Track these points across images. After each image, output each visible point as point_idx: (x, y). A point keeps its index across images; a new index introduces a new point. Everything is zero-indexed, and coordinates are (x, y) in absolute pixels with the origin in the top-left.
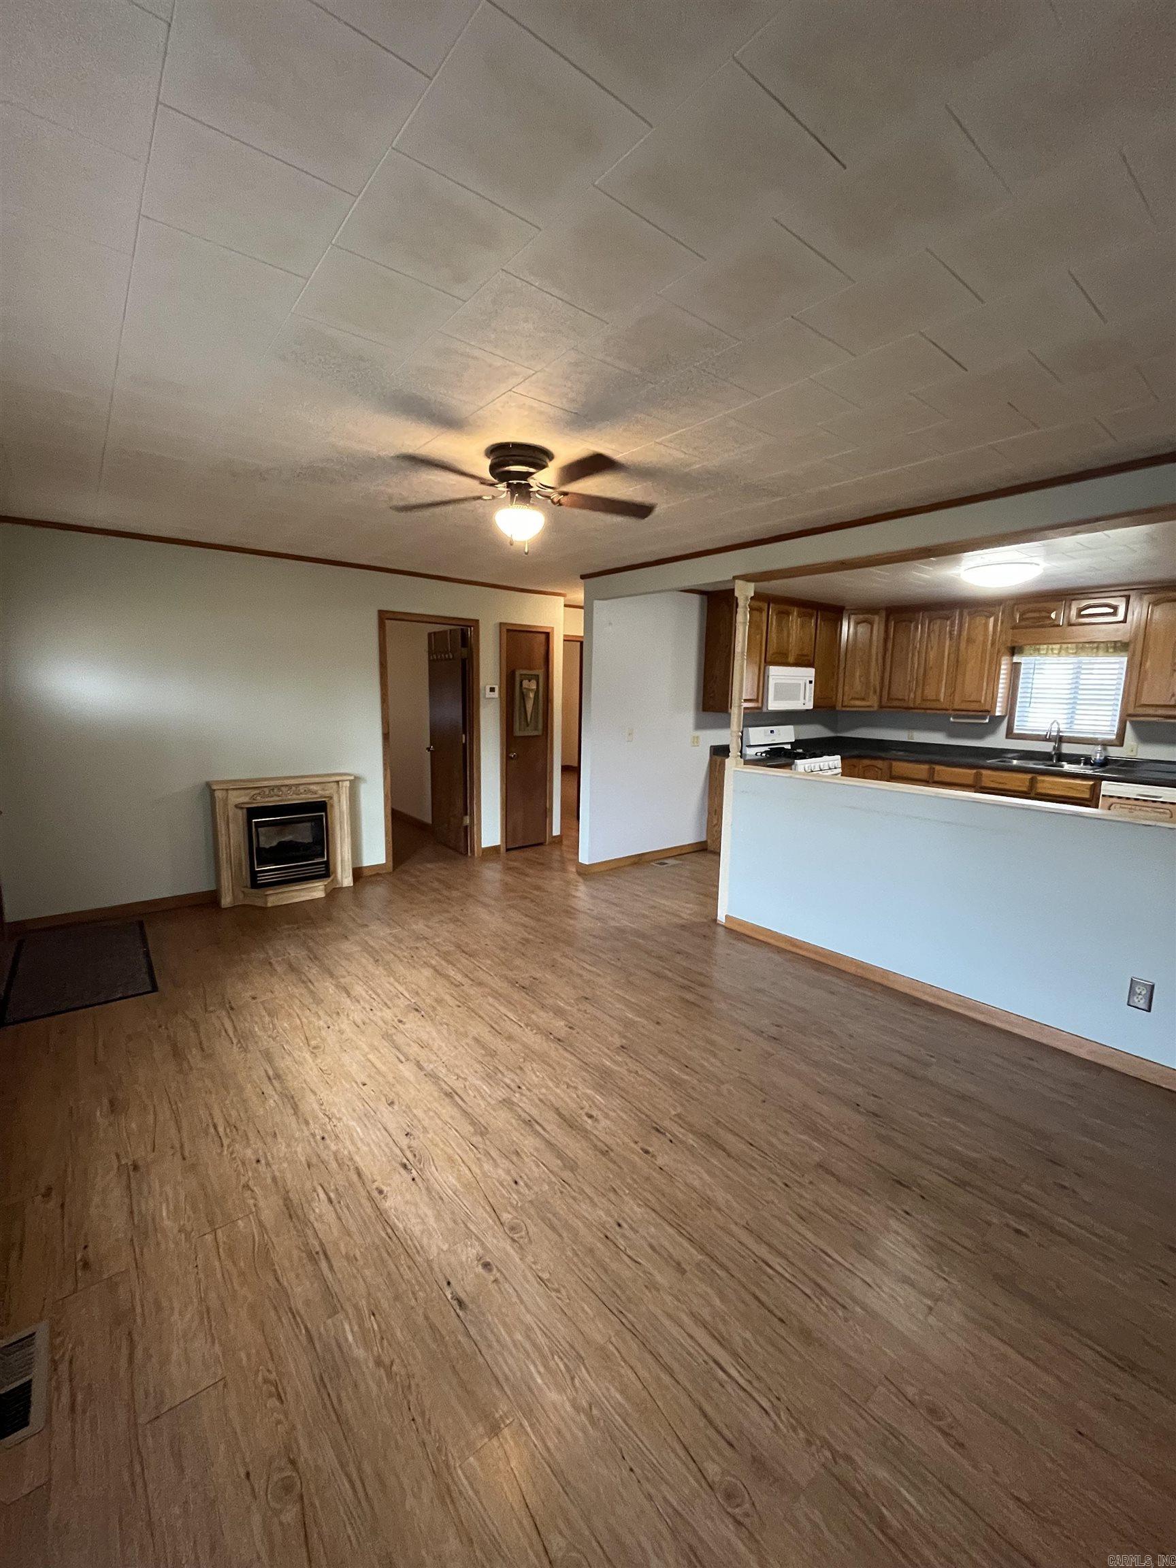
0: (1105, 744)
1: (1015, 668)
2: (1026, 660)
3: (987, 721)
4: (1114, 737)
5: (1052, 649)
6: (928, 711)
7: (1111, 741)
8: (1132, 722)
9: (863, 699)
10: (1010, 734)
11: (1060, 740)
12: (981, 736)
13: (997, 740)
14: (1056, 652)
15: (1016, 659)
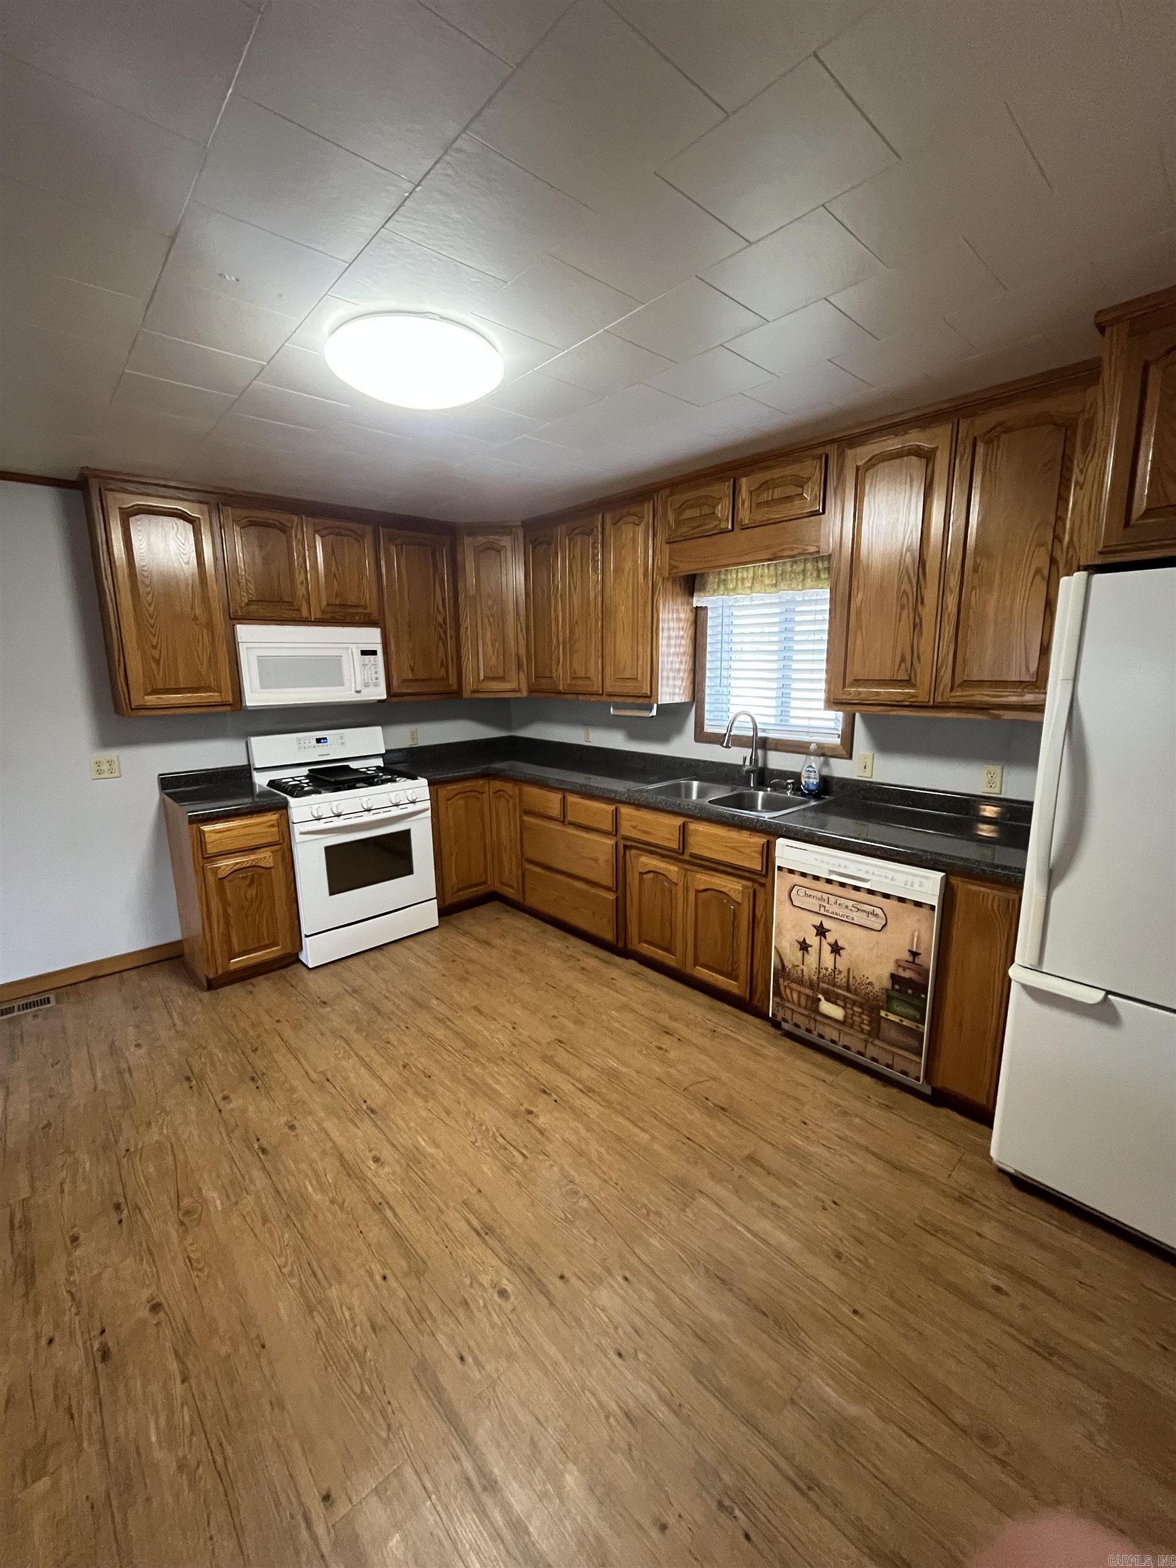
0: (824, 753)
1: (698, 618)
2: (713, 601)
3: (654, 713)
4: (839, 740)
5: (743, 579)
6: (581, 697)
7: (834, 748)
8: (863, 716)
9: (502, 679)
10: (701, 736)
11: (764, 744)
12: (665, 738)
13: (683, 747)
14: (748, 584)
15: (697, 601)
